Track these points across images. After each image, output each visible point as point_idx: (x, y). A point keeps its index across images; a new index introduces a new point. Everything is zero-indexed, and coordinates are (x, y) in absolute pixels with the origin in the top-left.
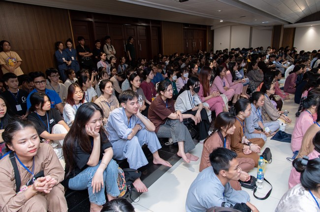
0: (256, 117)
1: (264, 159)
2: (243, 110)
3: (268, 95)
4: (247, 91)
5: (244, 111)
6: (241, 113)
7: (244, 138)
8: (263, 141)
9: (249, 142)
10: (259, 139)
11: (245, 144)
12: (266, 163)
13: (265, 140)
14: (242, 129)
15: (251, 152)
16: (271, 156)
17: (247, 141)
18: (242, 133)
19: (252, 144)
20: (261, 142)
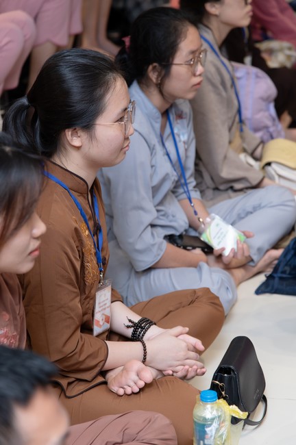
0: (165, 168)
1: (222, 402)
2: (85, 120)
3: (216, 33)
4: (111, 27)
5: (88, 126)
6: (74, 138)
7: (103, 297)
8: (214, 301)
9: (136, 318)
10: (193, 298)
11: (112, 334)
12: (235, 421)
13: (224, 297)
14: (89, 244)
15: (149, 375)
16: (261, 382)
17: (123, 317)
18: (92, 265)
19: (153, 331)
20: (201, 312)
